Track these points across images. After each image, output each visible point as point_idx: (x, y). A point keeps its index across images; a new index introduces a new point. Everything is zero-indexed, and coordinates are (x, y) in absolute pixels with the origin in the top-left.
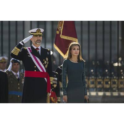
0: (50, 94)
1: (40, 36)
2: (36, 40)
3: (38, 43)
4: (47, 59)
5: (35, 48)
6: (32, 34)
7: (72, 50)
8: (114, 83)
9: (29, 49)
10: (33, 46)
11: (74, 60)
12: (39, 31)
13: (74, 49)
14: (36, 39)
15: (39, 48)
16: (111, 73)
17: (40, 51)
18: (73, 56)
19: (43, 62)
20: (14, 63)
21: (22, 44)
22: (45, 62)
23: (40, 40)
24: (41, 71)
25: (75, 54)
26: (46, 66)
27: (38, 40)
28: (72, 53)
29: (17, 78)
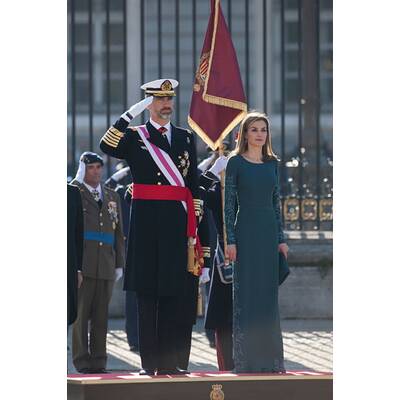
0: (194, 241)
1: (170, 97)
2: (159, 109)
3: (165, 117)
4: (186, 154)
5: (158, 127)
6: (150, 92)
7: (250, 132)
8: (310, 209)
9: (142, 129)
10: (151, 121)
11: (254, 156)
12: (167, 85)
13: (255, 130)
14: (160, 105)
15: (168, 126)
16: (301, 184)
17: (168, 134)
18: (250, 146)
19: (177, 163)
20: (91, 163)
21: (127, 119)
22: (183, 162)
23: (169, 108)
24: (173, 183)
25: (257, 143)
26: (185, 172)
27: (165, 108)
28: (250, 140)
29: (97, 199)
